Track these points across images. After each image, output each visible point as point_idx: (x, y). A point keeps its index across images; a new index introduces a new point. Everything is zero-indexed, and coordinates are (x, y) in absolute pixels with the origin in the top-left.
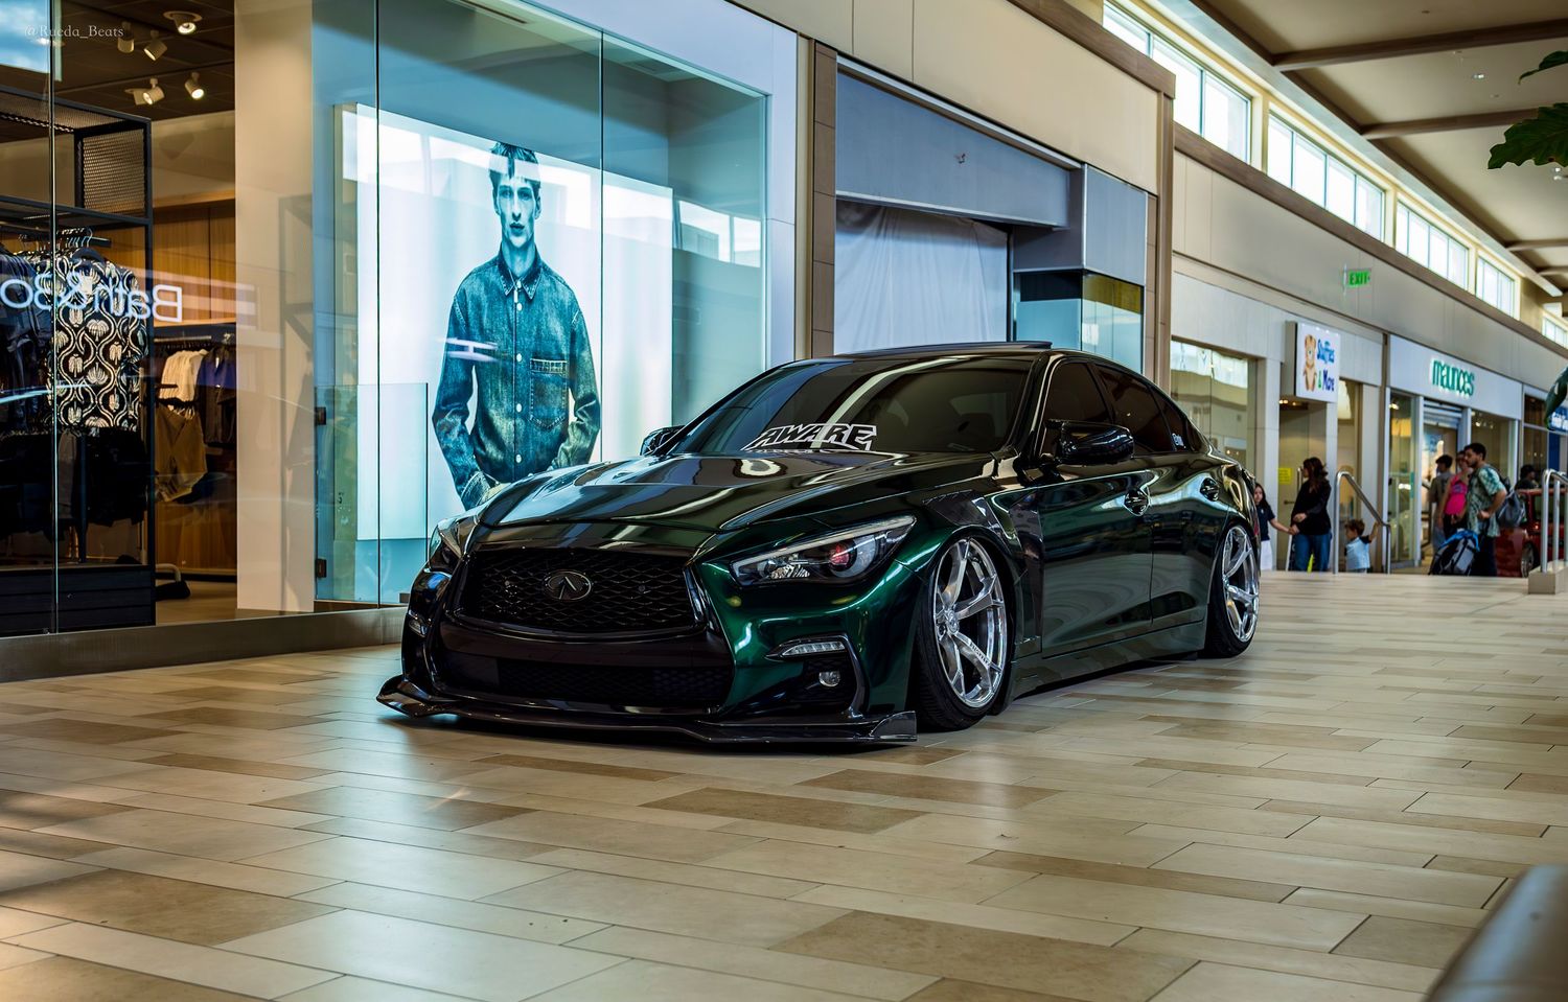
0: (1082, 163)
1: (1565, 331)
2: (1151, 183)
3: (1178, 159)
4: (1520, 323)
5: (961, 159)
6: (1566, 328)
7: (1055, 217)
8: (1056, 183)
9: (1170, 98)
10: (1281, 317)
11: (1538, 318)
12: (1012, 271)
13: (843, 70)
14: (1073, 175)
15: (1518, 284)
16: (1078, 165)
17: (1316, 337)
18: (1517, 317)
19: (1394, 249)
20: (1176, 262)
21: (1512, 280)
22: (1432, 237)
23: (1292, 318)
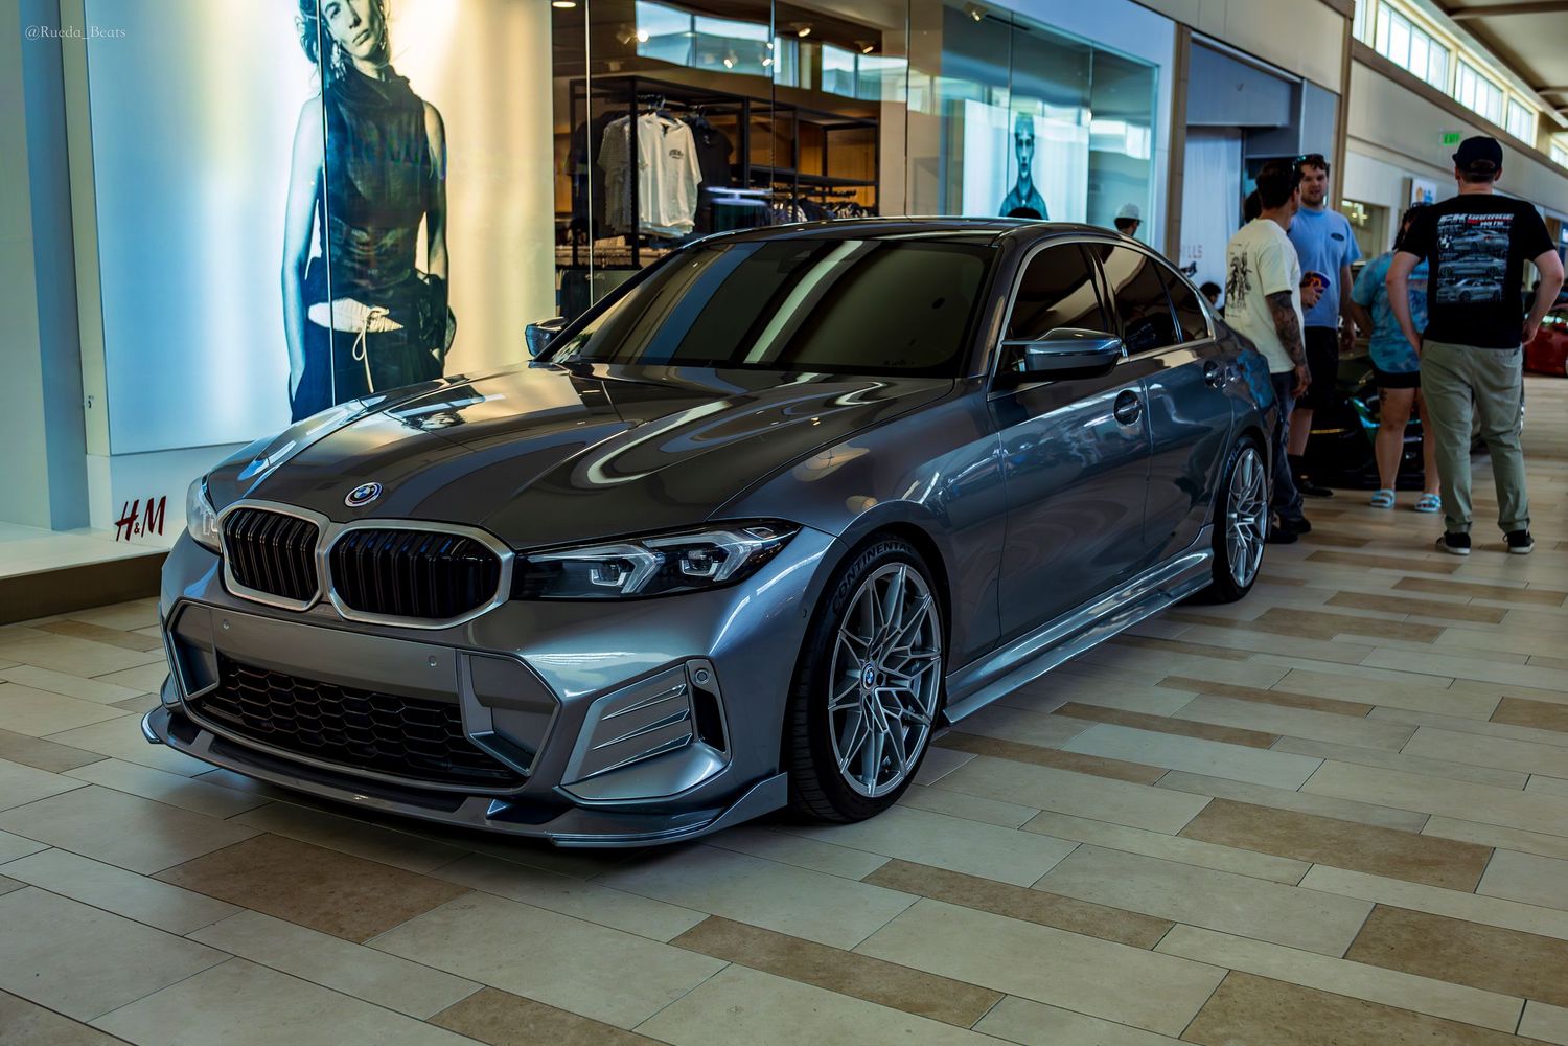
0: (1302, 78)
1: (1566, 154)
2: (1337, 88)
3: (1355, 65)
4: (1535, 151)
5: (1240, 88)
6: (1567, 151)
7: (1280, 119)
8: (1282, 94)
9: (1352, 19)
10: (1399, 174)
11: (1548, 144)
12: (1244, 157)
13: (1195, 41)
14: (1295, 88)
15: (1536, 117)
16: (1298, 80)
17: (1423, 188)
18: (1533, 145)
19: (1453, 100)
20: (1350, 144)
21: (1531, 113)
22: (1479, 85)
23: (1408, 175)
